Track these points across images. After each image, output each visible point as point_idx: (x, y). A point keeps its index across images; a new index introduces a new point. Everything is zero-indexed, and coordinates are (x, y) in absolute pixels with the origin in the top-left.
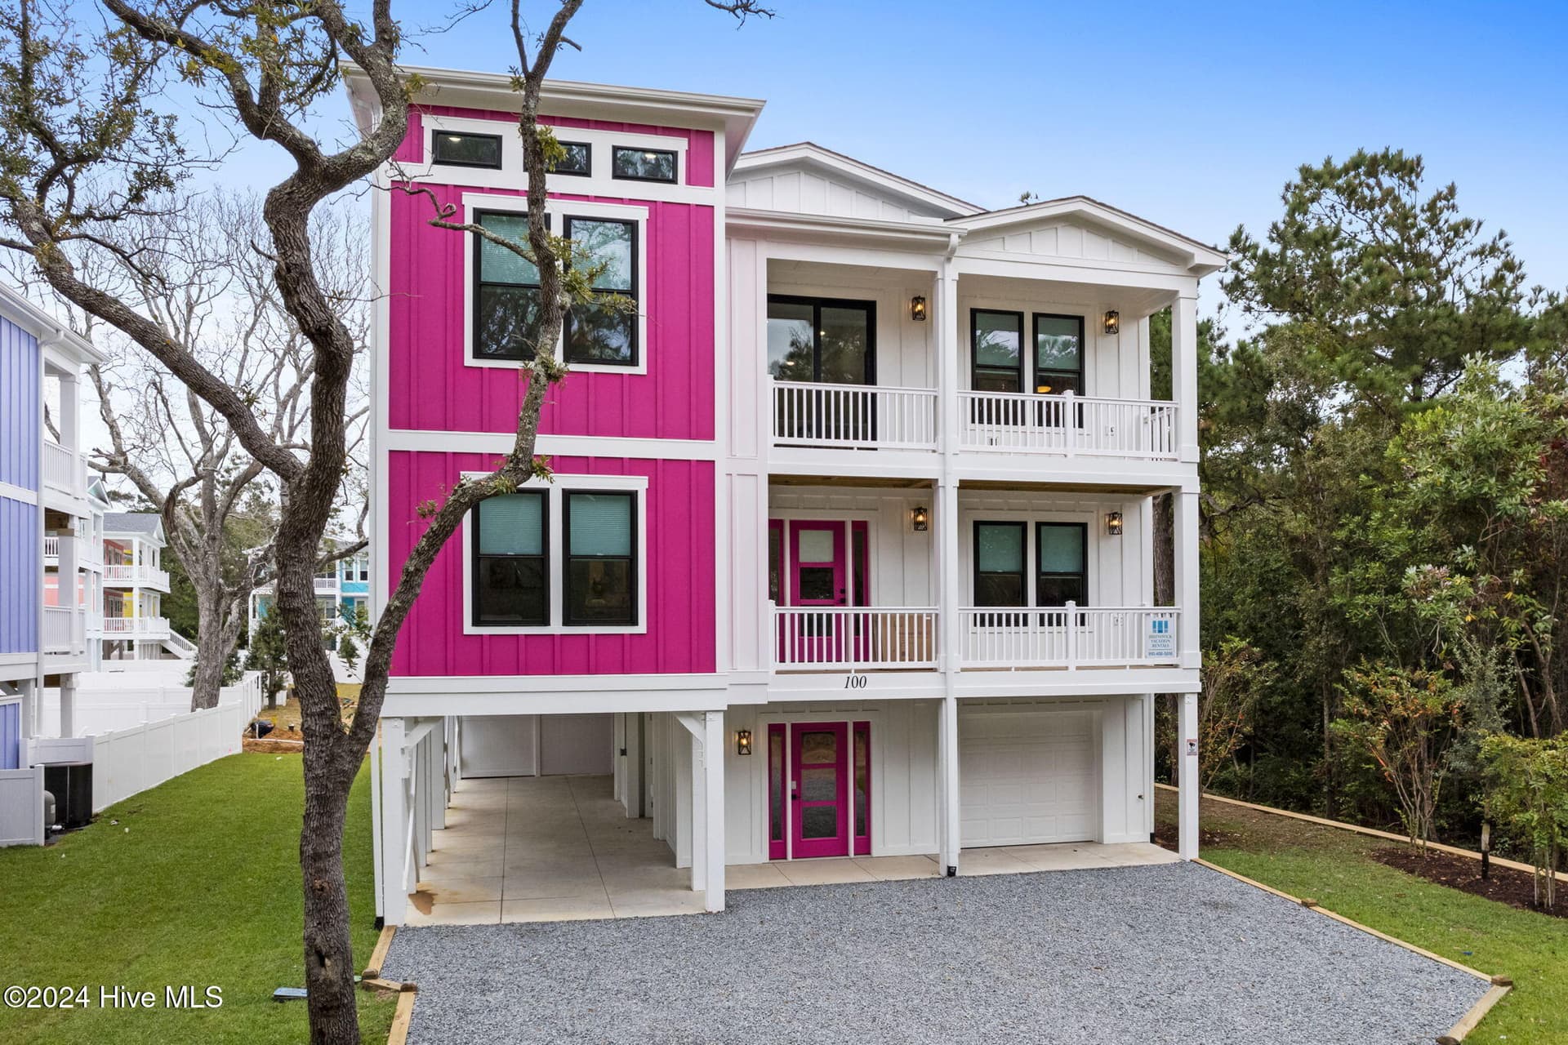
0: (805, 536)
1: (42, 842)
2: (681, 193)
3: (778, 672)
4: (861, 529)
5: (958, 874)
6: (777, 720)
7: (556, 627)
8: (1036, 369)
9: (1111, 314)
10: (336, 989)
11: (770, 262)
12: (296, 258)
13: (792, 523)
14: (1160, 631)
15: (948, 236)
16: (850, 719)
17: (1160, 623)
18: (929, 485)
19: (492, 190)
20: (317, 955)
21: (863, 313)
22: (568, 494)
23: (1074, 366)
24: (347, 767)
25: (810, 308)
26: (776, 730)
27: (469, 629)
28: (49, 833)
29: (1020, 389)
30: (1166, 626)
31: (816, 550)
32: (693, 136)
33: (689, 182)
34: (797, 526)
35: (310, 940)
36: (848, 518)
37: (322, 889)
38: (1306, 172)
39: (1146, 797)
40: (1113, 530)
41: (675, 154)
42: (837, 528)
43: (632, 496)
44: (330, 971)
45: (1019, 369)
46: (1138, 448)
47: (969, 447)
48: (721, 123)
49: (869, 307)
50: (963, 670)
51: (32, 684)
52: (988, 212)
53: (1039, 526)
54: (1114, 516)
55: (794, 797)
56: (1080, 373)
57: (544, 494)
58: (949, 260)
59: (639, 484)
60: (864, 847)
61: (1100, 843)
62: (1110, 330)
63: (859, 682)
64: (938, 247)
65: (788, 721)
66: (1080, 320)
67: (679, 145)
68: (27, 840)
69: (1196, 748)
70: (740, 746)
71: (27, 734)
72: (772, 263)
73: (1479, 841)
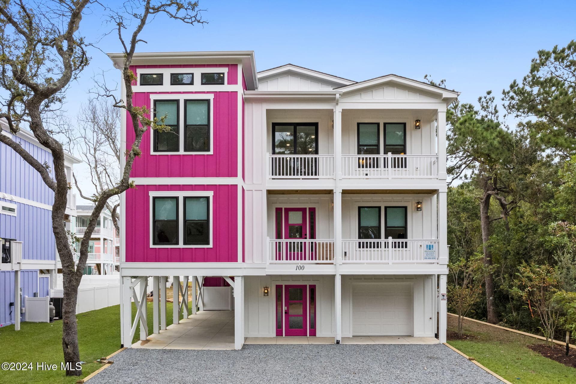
0: (291, 214)
1: (49, 322)
2: (226, 88)
3: (270, 264)
4: (313, 211)
5: (340, 343)
6: (279, 283)
7: (181, 245)
8: (385, 145)
9: (417, 121)
10: (71, 356)
11: (267, 110)
12: (36, 120)
13: (285, 209)
14: (430, 249)
15: (335, 95)
16: (308, 284)
17: (430, 246)
18: (330, 192)
19: (160, 93)
20: (66, 345)
21: (314, 127)
22: (185, 198)
23: (402, 143)
24: (75, 284)
25: (292, 127)
26: (279, 288)
27: (152, 246)
28: (51, 320)
29: (378, 152)
30: (432, 247)
31: (295, 219)
32: (230, 67)
33: (228, 83)
34: (287, 210)
35: (64, 339)
36: (308, 206)
37: (67, 323)
38: (541, 53)
39: (433, 319)
40: (418, 209)
41: (223, 74)
42: (303, 210)
43: (208, 198)
44: (70, 350)
45: (378, 145)
46: (431, 174)
47: (347, 177)
48: (240, 61)
49: (316, 125)
50: (343, 264)
51: (54, 271)
52: (357, 83)
53: (386, 208)
54: (418, 203)
55: (286, 313)
56: (404, 146)
57: (177, 198)
58: (337, 104)
59: (210, 194)
60: (313, 333)
61: (413, 336)
62: (418, 127)
63: (301, 268)
64: (331, 99)
65: (283, 284)
66: (405, 124)
67: (225, 70)
68: (44, 321)
69: (446, 297)
70: (265, 293)
71: (52, 288)
72: (268, 111)
73: (565, 338)
